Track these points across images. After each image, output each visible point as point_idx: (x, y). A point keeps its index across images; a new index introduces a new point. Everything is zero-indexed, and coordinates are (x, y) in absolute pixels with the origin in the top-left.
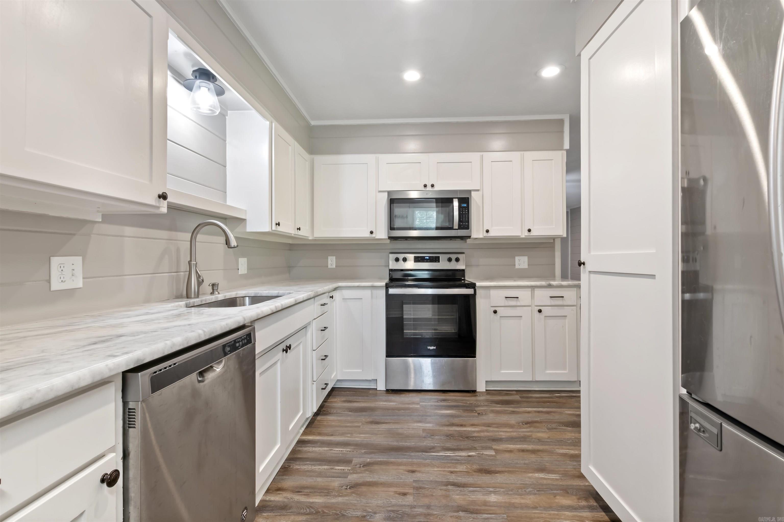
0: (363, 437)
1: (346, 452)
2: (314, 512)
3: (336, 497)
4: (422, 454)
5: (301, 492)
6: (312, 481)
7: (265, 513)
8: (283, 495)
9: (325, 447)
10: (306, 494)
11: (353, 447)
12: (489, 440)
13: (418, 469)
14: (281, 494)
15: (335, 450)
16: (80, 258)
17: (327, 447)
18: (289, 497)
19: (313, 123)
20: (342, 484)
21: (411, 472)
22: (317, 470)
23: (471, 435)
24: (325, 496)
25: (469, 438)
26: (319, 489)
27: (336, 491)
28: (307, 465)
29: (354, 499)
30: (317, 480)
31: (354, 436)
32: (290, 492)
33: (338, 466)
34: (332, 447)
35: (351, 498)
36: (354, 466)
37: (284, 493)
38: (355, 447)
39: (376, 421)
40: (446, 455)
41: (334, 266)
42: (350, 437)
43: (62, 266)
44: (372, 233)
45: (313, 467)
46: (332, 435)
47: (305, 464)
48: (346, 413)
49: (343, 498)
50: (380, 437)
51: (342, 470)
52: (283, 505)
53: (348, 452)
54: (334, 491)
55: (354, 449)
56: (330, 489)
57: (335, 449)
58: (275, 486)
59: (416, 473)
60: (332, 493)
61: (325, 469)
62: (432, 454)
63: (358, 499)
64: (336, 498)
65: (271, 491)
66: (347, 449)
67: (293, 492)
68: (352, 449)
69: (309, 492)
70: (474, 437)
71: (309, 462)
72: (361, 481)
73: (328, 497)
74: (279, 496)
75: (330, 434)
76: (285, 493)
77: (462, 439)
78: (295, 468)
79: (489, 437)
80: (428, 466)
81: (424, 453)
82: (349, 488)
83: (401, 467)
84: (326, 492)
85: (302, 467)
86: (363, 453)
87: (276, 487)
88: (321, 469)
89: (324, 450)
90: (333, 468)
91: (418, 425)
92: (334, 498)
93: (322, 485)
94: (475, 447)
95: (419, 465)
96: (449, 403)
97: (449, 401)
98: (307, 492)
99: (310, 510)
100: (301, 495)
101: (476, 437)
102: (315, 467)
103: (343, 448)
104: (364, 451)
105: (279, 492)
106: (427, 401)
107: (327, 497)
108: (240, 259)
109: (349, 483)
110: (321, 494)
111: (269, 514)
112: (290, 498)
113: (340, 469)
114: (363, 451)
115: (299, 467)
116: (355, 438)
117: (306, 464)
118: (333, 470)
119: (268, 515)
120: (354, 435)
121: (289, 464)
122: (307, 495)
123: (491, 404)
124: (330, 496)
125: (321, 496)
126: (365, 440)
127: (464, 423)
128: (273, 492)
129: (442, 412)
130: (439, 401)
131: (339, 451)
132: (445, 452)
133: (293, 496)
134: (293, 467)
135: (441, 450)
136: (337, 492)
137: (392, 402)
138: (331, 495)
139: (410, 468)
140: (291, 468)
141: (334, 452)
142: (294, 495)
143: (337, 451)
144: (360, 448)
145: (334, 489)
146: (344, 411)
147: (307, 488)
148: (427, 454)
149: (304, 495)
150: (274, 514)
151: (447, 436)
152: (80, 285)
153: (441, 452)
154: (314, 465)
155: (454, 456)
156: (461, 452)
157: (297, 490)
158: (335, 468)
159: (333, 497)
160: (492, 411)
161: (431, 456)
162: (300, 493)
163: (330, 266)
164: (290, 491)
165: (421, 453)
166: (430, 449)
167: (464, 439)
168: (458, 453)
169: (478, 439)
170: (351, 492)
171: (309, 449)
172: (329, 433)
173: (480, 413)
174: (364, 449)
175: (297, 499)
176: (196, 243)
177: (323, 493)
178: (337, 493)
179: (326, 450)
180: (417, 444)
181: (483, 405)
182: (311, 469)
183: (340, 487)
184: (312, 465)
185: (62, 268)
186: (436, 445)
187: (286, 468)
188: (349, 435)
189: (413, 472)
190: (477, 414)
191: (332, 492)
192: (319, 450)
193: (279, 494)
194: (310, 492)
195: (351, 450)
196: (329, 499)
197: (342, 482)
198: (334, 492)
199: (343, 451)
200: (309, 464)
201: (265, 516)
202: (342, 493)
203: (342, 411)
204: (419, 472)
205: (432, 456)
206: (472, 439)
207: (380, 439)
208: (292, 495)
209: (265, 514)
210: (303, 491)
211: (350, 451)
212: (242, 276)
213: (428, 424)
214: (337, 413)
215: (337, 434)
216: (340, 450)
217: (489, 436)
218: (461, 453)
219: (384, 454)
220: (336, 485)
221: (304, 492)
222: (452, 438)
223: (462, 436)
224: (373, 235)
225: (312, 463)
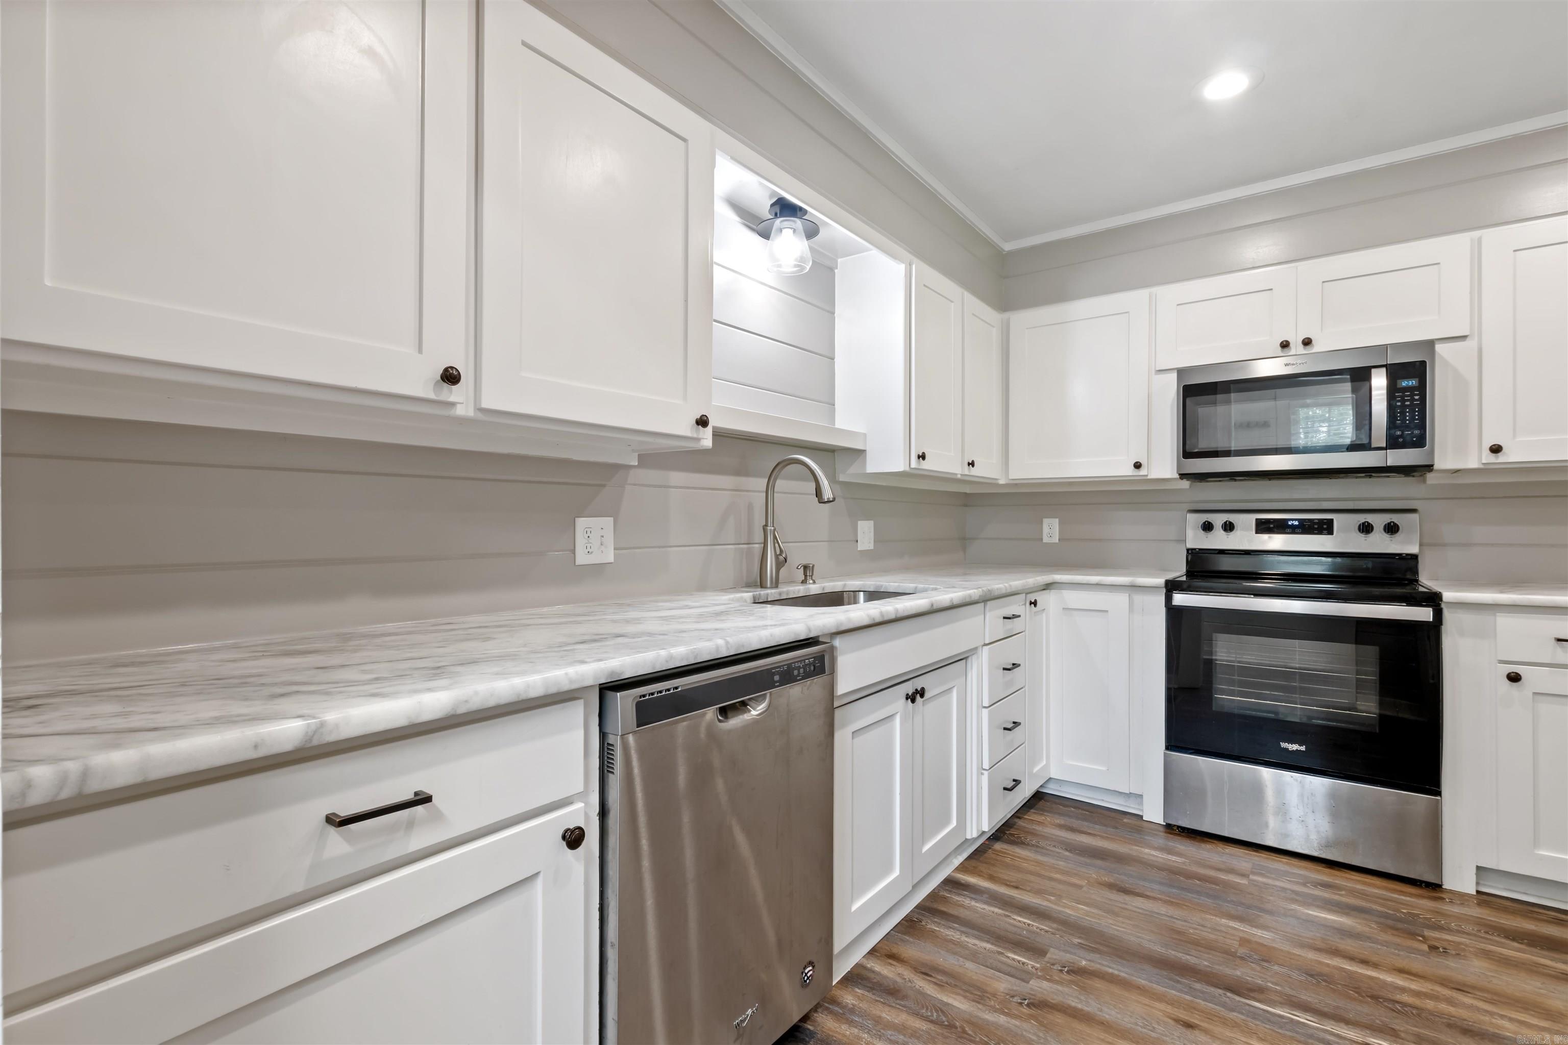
0: (1083, 911)
1: (1038, 930)
2: (946, 1023)
3: (995, 1012)
4: (1225, 994)
5: (931, 976)
6: (956, 963)
7: (859, 989)
8: (897, 970)
9: (996, 907)
10: (938, 982)
11: (1055, 926)
12: (1449, 1026)
13: (1204, 1025)
14: (893, 966)
15: (1015, 919)
16: (611, 520)
17: (999, 908)
18: (906, 977)
19: (1008, 247)
20: (1015, 991)
21: (1181, 1025)
22: (970, 945)
23: (1390, 996)
24: (974, 1001)
25: (1381, 1000)
26: (965, 983)
27: (999, 1000)
28: (953, 929)
29: (1032, 1031)
30: (965, 965)
31: (1064, 903)
32: (910, 969)
33: (1015, 953)
34: (1012, 912)
35: (1025, 1025)
36: (1048, 965)
37: (900, 965)
38: (1060, 927)
39: (1123, 885)
40: (1292, 1019)
41: (1056, 539)
42: (1055, 904)
43: (589, 530)
44: (1138, 466)
45: (964, 938)
46: (1017, 888)
47: (951, 926)
48: (1057, 850)
49: (1009, 1019)
50: (1123, 923)
51: (1021, 963)
52: (892, 987)
53: (1043, 932)
54: (995, 999)
55: (1058, 930)
56: (987, 993)
57: (1015, 917)
58: (887, 948)
59: (1197, 1032)
60: (990, 1001)
61: (987, 949)
62: (1253, 1005)
63: (1041, 1034)
64: (996, 1015)
65: (878, 954)
66: (1042, 924)
67: (916, 971)
68: (1053, 928)
69: (945, 981)
70: (1398, 1002)
71: (958, 926)
72: (1056, 999)
73: (980, 1006)
74: (889, 967)
75: (1012, 884)
76: (902, 966)
77: (1356, 995)
78: (930, 928)
79: (1453, 1019)
80: (1233, 1027)
81: (1229, 994)
82: (1026, 1005)
83: (1157, 1005)
84: (976, 995)
85: (942, 930)
86: (1075, 945)
87: (888, 951)
88: (978, 948)
89: (993, 912)
90: (1002, 953)
91: (1230, 924)
92: (990, 1012)
93: (974, 978)
94: (1393, 1029)
95: (1209, 1016)
96: (1341, 895)
97: (1342, 891)
98: (942, 981)
99: (938, 1016)
100: (930, 981)
101: (1404, 1005)
102: (966, 939)
103: (1034, 921)
104: (1079, 941)
105: (890, 961)
106: (1273, 876)
107: (977, 1004)
108: (859, 522)
109: (1030, 994)
110: (968, 994)
111: (866, 993)
112: (907, 979)
113: (1016, 960)
114: (1076, 941)
115: (938, 929)
116: (1065, 907)
117: (951, 928)
118: (1003, 957)
119: (863, 995)
120: (1064, 901)
121: (920, 917)
122: (940, 985)
123: (1486, 933)
124: (984, 1005)
125: (965, 997)
126: (1087, 918)
127: (1374, 959)
128: (881, 956)
129: (1311, 912)
130: (1309, 885)
131: (1024, 923)
132: (1293, 1010)
133: (913, 978)
134: (926, 925)
135: (1281, 1003)
136: (1000, 1002)
137: (1175, 856)
138: (987, 1004)
139: (1184, 1015)
140: (922, 925)
141: (1012, 921)
142: (916, 977)
143: (1020, 921)
144: (1072, 932)
145: (994, 995)
146: (1054, 846)
147: (944, 972)
148: (1237, 998)
149: (936, 984)
150: (873, 997)
151: (1312, 976)
152: (611, 558)
153: (1282, 1007)
154: (967, 934)
155: (1317, 1029)
156: (1345, 1027)
157: (923, 970)
158: (1006, 954)
159: (990, 1010)
160: (1487, 955)
161: (1247, 1007)
162: (929, 978)
163: (1046, 539)
164: (911, 967)
165: (1220, 991)
166: (1251, 990)
167: (1362, 996)
168: (1333, 1027)
169: (1412, 1013)
170: (1029, 1014)
171: (963, 901)
172: (1011, 882)
173: (1438, 948)
174: (1080, 938)
175: (921, 985)
176: (775, 494)
177: (972, 993)
178: (998, 1005)
179: (996, 913)
180: (1217, 967)
181: (1455, 928)
182: (958, 940)
183: (1007, 994)
184: (962, 932)
185: (589, 534)
186: (1270, 985)
187: (914, 922)
188: (1052, 898)
189: (1189, 1026)
190: (1427, 946)
191: (990, 998)
192: (984, 909)
193: (891, 964)
194: (947, 984)
195: (1051, 930)
196: (981, 1009)
197: (1015, 988)
198: (993, 1000)
199: (1033, 926)
200: (958, 930)
201: (858, 994)
202: (1011, 1009)
203: (1050, 845)
204: (1206, 1031)
205: (1252, 1009)
206: (1390, 1006)
207: (1124, 928)
208: (913, 976)
209: (859, 991)
210: (933, 975)
211: (1047, 931)
212: (863, 553)
213: (1260, 931)
214: (1037, 846)
215: (1028, 888)
216: (1026, 922)
217: (1454, 1017)
218: (1343, 1028)
219: (1125, 962)
220: (1002, 990)
221: (935, 978)
222: (1324, 983)
223: (1357, 990)
224: (1143, 472)
225: (963, 929)
